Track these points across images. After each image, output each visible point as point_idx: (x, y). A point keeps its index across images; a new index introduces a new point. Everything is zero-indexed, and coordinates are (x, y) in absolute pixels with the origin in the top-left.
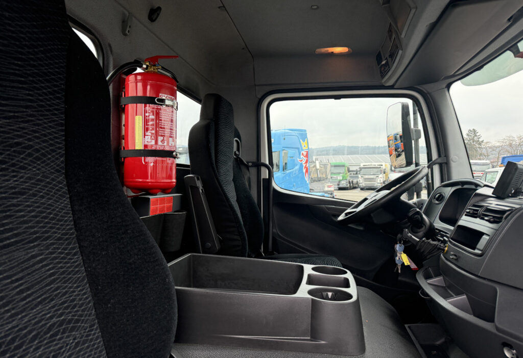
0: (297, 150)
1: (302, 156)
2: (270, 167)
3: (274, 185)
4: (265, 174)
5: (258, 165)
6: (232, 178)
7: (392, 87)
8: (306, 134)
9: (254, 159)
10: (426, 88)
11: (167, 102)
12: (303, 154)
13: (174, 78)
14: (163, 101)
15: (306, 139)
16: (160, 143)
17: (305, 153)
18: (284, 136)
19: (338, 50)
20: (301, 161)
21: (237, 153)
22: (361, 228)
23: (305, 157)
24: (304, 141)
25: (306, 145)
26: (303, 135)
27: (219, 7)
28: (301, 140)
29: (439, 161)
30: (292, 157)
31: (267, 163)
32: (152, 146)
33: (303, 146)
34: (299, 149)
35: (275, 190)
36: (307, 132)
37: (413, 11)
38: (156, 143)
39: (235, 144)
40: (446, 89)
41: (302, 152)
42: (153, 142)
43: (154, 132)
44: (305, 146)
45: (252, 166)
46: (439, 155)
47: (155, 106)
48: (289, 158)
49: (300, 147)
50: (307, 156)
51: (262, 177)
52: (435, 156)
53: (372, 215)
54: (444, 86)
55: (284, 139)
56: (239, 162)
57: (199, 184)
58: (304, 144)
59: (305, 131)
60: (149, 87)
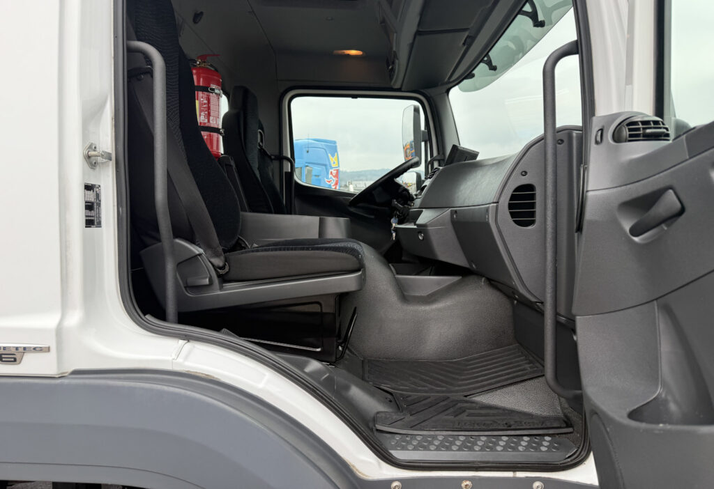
0: (324, 167)
1: (330, 176)
2: (292, 160)
3: (296, 178)
4: (287, 167)
5: (281, 158)
6: (257, 166)
7: (399, 90)
8: (336, 146)
9: (277, 152)
10: (429, 92)
11: (217, 91)
12: (331, 173)
13: (216, 70)
14: (213, 90)
15: (336, 154)
16: (211, 122)
17: (334, 172)
18: (308, 148)
19: (353, 52)
20: (329, 182)
21: (261, 144)
22: (373, 217)
23: (334, 177)
24: (333, 156)
25: (336, 162)
26: (332, 147)
27: (249, 12)
28: (329, 155)
29: (438, 158)
30: (318, 176)
31: (289, 156)
32: (205, 123)
33: (332, 162)
34: (326, 166)
35: (297, 183)
36: (337, 145)
37: (395, 34)
38: (209, 121)
39: (259, 136)
40: (446, 94)
41: (331, 170)
42: (206, 121)
43: (206, 113)
44: (334, 163)
45: (274, 159)
46: (439, 153)
47: (208, 93)
48: (314, 178)
49: (327, 163)
50: (337, 176)
51: (285, 170)
52: (435, 154)
53: (373, 192)
54: (444, 91)
55: (308, 152)
56: (262, 153)
57: (232, 163)
58: (332, 160)
59: (335, 142)
60: (201, 80)
